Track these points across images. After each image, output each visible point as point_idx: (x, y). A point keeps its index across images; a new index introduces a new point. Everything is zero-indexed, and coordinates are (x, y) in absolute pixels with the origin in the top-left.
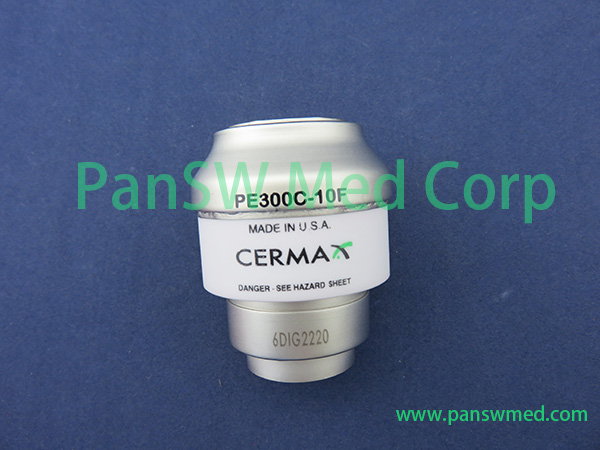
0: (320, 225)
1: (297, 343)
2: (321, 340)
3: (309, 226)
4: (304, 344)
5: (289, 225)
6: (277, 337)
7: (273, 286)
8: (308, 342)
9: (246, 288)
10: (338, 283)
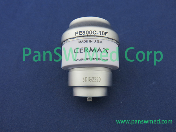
0: (100, 42)
1: (90, 80)
2: (98, 80)
3: (97, 41)
4: (93, 81)
5: (91, 41)
6: (84, 79)
8: (94, 80)
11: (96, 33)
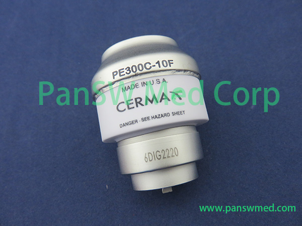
0: (161, 80)
1: (159, 157)
2: (174, 154)
3: (155, 82)
4: (164, 158)
5: (144, 83)
6: (147, 156)
7: (139, 119)
8: (166, 156)
9: (124, 125)
10: (177, 113)
11: (151, 67)
